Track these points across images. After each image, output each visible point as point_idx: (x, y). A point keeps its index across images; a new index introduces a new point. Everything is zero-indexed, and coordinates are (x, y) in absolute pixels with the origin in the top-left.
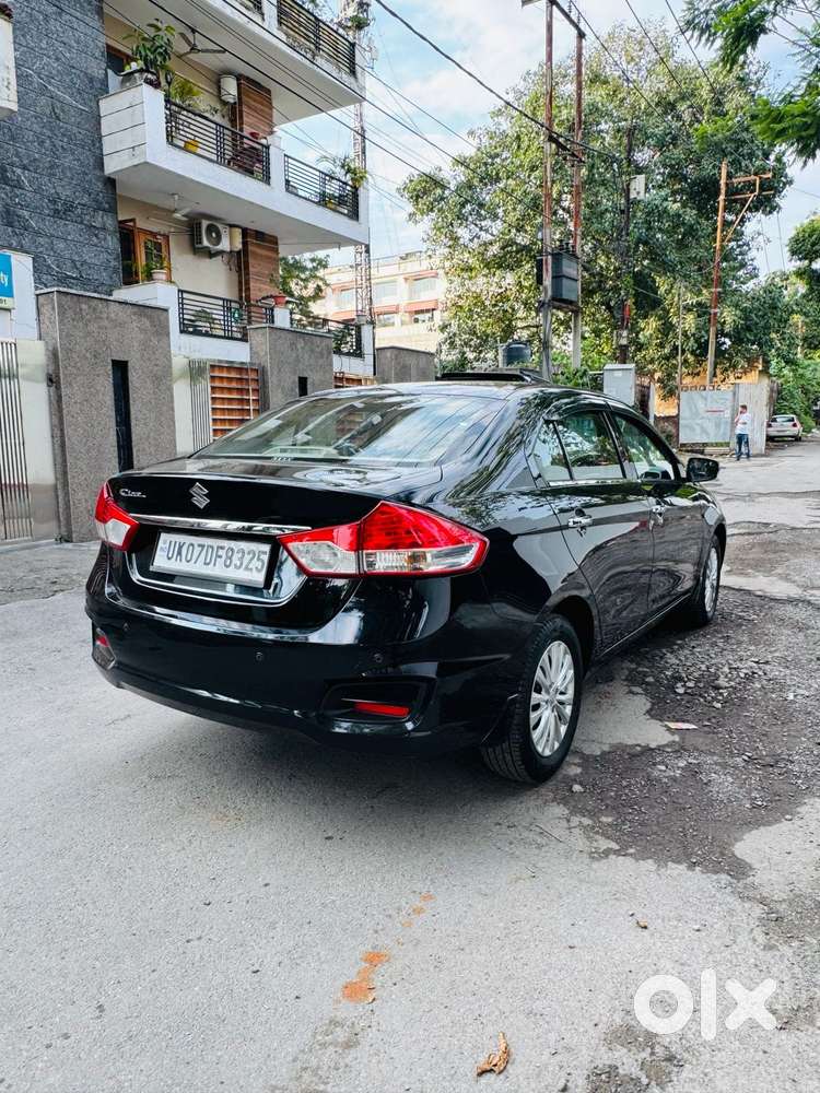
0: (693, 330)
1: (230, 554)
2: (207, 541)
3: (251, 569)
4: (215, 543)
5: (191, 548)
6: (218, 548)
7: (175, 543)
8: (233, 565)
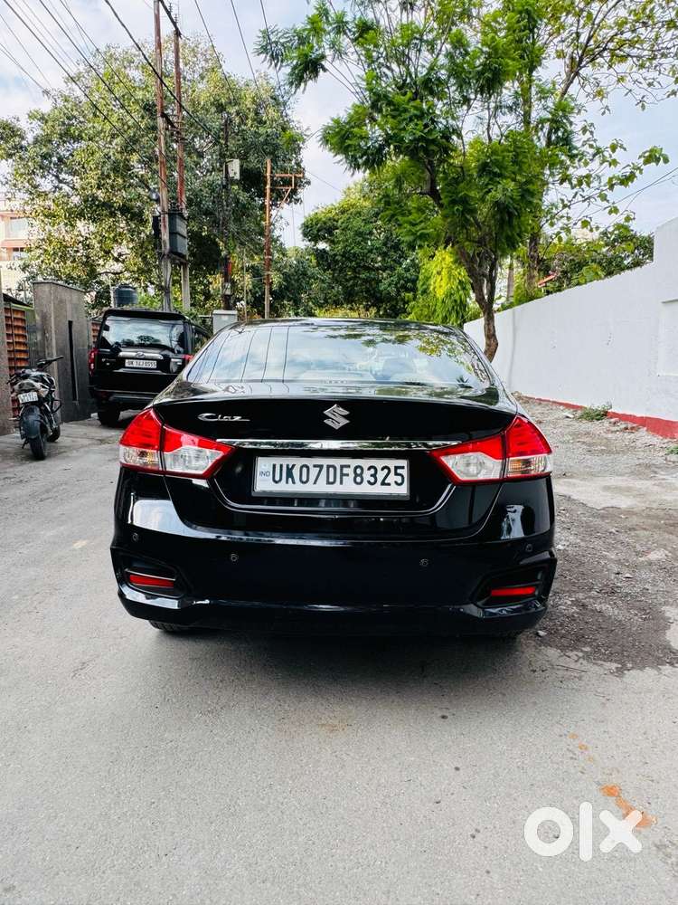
0: (251, 287)
1: (359, 471)
2: (325, 462)
3: (389, 484)
4: (338, 462)
5: (305, 470)
6: (342, 467)
7: (281, 466)
8: (365, 482)
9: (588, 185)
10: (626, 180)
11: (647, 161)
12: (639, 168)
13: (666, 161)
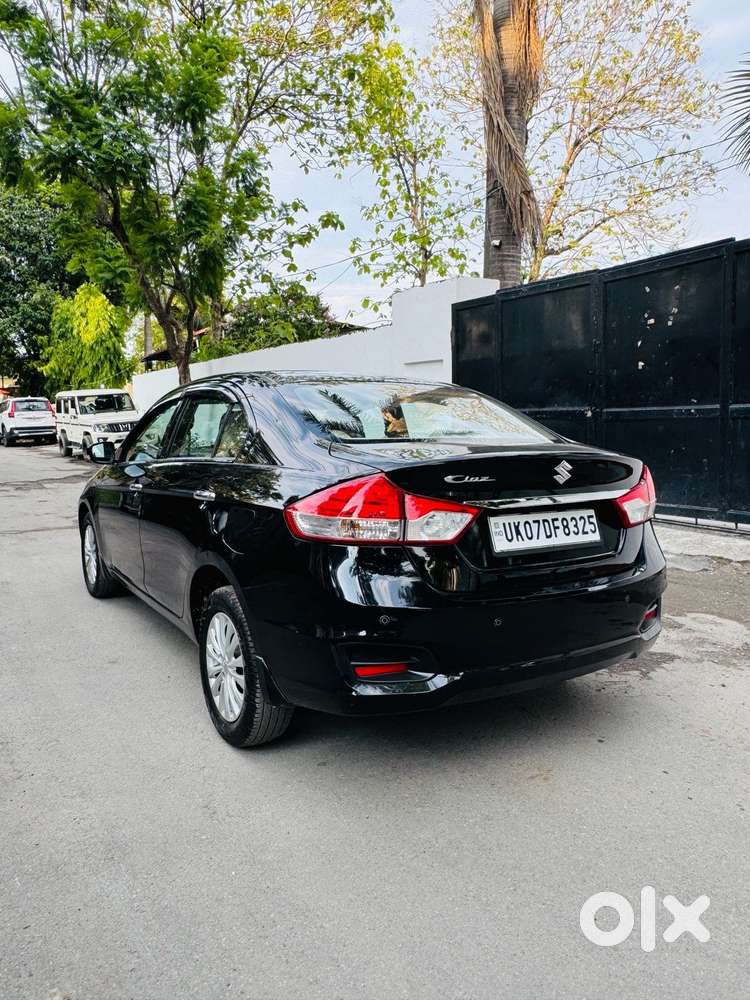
1: (565, 523)
2: (540, 517)
3: (587, 533)
4: (549, 516)
5: (527, 525)
6: (553, 520)
7: (509, 524)
8: (572, 533)
9: (269, 239)
10: (304, 239)
11: (325, 224)
12: (316, 230)
13: (342, 228)
